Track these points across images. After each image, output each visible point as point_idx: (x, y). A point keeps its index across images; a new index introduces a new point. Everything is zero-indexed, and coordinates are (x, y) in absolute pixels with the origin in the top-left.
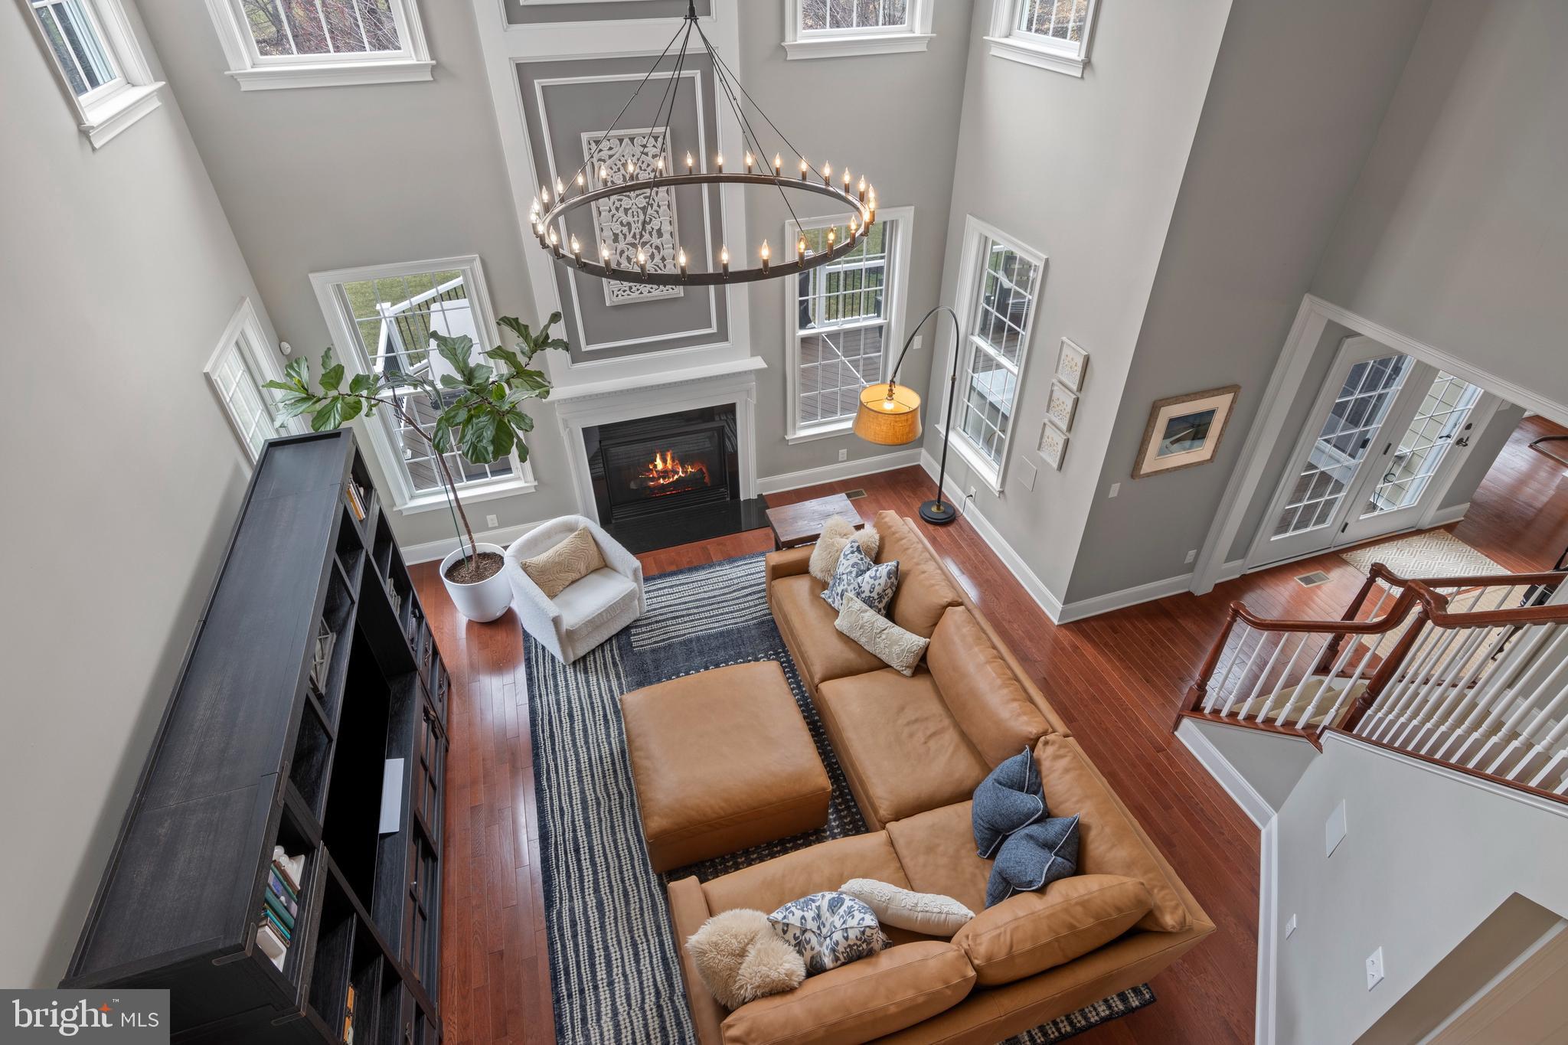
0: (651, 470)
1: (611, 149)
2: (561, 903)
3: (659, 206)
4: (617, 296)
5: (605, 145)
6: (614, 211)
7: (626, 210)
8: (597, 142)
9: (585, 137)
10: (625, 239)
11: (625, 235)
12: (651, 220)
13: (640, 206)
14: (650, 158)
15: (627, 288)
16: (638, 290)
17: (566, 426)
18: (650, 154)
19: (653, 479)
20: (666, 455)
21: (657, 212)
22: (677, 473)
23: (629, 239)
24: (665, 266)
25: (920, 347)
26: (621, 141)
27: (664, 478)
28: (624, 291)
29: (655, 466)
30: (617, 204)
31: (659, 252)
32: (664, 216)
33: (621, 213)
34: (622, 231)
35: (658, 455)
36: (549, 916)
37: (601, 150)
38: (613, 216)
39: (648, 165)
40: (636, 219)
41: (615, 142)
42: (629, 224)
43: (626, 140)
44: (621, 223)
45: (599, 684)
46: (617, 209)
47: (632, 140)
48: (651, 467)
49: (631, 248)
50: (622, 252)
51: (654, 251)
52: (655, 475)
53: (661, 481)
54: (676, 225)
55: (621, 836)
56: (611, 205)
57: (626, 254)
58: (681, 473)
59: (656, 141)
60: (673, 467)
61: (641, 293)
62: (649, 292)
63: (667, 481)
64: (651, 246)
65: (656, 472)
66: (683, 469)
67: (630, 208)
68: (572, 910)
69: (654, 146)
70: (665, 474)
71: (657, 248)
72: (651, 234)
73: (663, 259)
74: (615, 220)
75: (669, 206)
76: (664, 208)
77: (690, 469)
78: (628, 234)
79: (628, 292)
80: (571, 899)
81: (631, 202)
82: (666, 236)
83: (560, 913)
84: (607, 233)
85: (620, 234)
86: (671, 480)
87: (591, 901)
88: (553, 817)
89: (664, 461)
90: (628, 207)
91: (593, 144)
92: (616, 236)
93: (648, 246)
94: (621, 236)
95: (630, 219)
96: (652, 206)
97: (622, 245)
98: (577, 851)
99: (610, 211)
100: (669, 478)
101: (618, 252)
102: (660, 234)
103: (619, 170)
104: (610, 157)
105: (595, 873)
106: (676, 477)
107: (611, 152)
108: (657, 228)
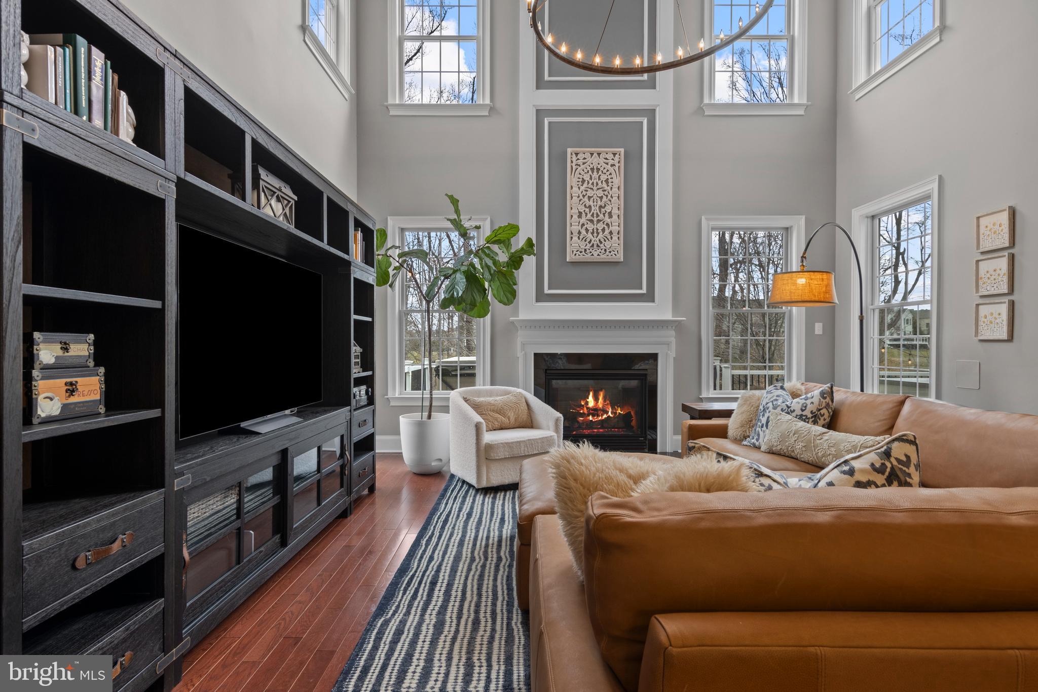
0: (583, 406)
1: (585, 159)
2: (393, 615)
3: (612, 197)
4: (575, 255)
5: (581, 156)
6: (581, 197)
7: (589, 198)
8: (577, 154)
9: (569, 150)
10: (586, 216)
11: (586, 214)
12: (605, 205)
13: (599, 195)
14: (609, 166)
15: (583, 250)
16: (591, 252)
17: (523, 349)
18: (610, 164)
19: (583, 415)
20: (599, 395)
21: (610, 201)
22: (607, 412)
23: (589, 216)
24: (612, 238)
25: (821, 333)
26: (592, 154)
27: (593, 416)
28: (581, 252)
29: (587, 403)
30: (584, 193)
31: (609, 228)
32: (615, 204)
33: (586, 199)
34: (584, 211)
35: (591, 394)
36: (374, 620)
37: (578, 159)
38: (580, 200)
39: (608, 171)
40: (595, 203)
41: (588, 155)
42: (590, 207)
43: (595, 154)
44: (585, 205)
45: (503, 505)
46: (584, 196)
47: (599, 154)
48: (583, 404)
49: (589, 223)
50: (583, 225)
51: (605, 226)
52: (585, 411)
53: (591, 418)
54: (622, 211)
55: (488, 583)
56: (580, 192)
57: (585, 226)
58: (610, 414)
59: (614, 156)
60: (603, 406)
61: (592, 255)
62: (598, 255)
63: (596, 419)
64: (603, 223)
65: (588, 408)
66: (612, 409)
67: (592, 197)
68: (403, 623)
69: (613, 159)
70: (595, 411)
71: (607, 225)
72: (604, 214)
73: (611, 233)
74: (581, 203)
75: (618, 197)
76: (615, 198)
77: (619, 411)
78: (588, 213)
79: (583, 253)
80: (408, 613)
81: (593, 193)
82: (615, 217)
83: (386, 623)
84: (575, 211)
85: (583, 213)
86: (600, 418)
87: (431, 619)
88: (420, 560)
89: (596, 399)
90: (591, 195)
91: (574, 155)
92: (580, 213)
93: (601, 222)
94: (584, 214)
95: (591, 203)
96: (607, 196)
97: (583, 220)
98: (434, 583)
99: (579, 197)
100: (598, 416)
101: (580, 224)
102: (610, 216)
103: (588, 171)
104: (584, 163)
105: (446, 600)
106: (605, 416)
107: (585, 161)
108: (609, 211)
